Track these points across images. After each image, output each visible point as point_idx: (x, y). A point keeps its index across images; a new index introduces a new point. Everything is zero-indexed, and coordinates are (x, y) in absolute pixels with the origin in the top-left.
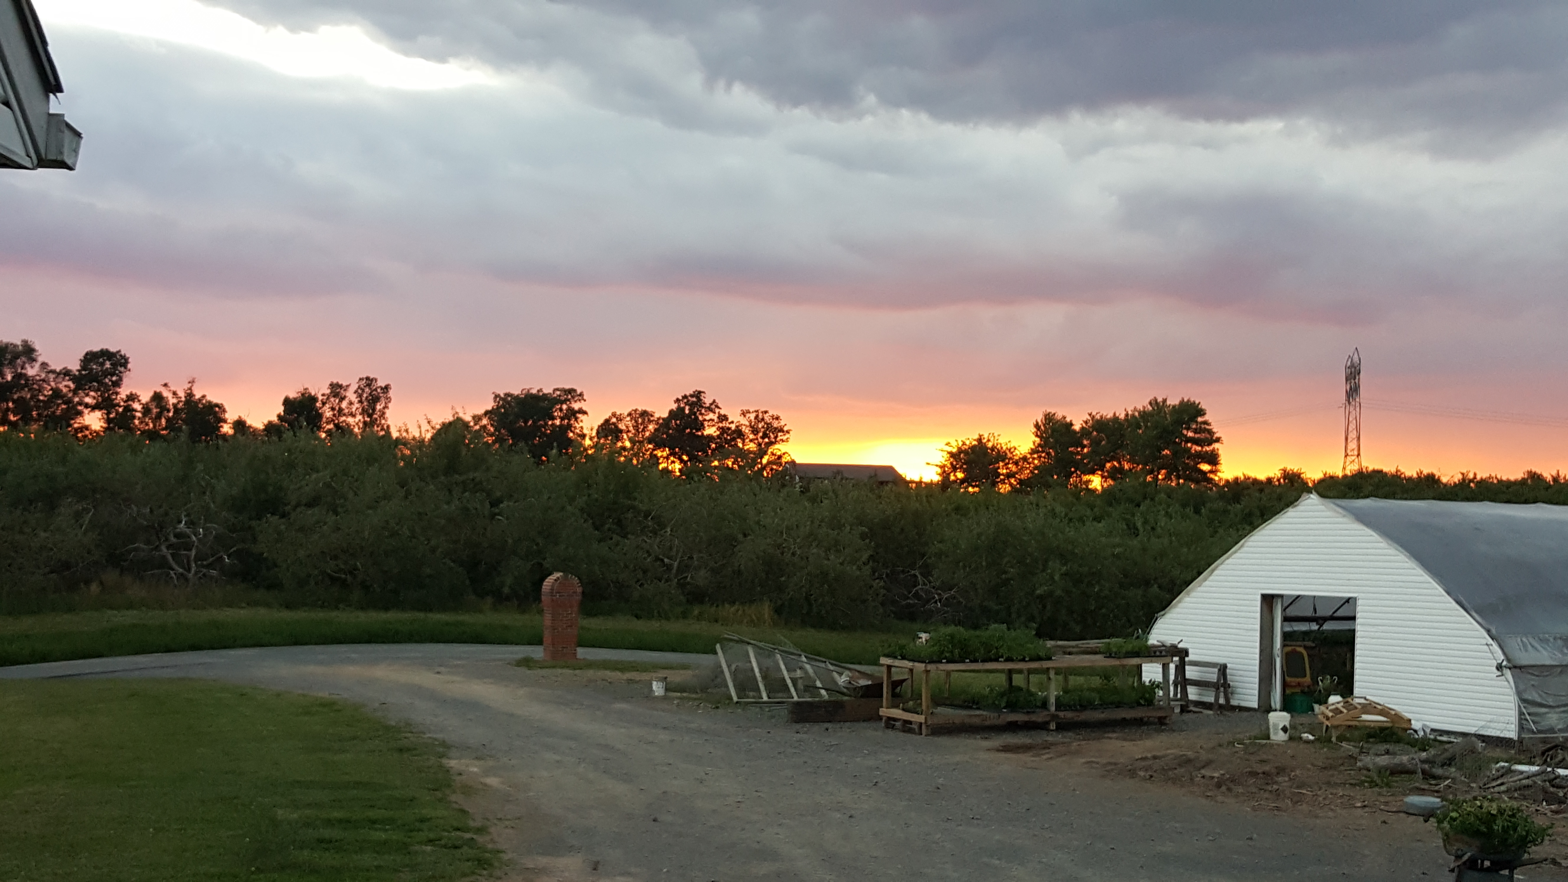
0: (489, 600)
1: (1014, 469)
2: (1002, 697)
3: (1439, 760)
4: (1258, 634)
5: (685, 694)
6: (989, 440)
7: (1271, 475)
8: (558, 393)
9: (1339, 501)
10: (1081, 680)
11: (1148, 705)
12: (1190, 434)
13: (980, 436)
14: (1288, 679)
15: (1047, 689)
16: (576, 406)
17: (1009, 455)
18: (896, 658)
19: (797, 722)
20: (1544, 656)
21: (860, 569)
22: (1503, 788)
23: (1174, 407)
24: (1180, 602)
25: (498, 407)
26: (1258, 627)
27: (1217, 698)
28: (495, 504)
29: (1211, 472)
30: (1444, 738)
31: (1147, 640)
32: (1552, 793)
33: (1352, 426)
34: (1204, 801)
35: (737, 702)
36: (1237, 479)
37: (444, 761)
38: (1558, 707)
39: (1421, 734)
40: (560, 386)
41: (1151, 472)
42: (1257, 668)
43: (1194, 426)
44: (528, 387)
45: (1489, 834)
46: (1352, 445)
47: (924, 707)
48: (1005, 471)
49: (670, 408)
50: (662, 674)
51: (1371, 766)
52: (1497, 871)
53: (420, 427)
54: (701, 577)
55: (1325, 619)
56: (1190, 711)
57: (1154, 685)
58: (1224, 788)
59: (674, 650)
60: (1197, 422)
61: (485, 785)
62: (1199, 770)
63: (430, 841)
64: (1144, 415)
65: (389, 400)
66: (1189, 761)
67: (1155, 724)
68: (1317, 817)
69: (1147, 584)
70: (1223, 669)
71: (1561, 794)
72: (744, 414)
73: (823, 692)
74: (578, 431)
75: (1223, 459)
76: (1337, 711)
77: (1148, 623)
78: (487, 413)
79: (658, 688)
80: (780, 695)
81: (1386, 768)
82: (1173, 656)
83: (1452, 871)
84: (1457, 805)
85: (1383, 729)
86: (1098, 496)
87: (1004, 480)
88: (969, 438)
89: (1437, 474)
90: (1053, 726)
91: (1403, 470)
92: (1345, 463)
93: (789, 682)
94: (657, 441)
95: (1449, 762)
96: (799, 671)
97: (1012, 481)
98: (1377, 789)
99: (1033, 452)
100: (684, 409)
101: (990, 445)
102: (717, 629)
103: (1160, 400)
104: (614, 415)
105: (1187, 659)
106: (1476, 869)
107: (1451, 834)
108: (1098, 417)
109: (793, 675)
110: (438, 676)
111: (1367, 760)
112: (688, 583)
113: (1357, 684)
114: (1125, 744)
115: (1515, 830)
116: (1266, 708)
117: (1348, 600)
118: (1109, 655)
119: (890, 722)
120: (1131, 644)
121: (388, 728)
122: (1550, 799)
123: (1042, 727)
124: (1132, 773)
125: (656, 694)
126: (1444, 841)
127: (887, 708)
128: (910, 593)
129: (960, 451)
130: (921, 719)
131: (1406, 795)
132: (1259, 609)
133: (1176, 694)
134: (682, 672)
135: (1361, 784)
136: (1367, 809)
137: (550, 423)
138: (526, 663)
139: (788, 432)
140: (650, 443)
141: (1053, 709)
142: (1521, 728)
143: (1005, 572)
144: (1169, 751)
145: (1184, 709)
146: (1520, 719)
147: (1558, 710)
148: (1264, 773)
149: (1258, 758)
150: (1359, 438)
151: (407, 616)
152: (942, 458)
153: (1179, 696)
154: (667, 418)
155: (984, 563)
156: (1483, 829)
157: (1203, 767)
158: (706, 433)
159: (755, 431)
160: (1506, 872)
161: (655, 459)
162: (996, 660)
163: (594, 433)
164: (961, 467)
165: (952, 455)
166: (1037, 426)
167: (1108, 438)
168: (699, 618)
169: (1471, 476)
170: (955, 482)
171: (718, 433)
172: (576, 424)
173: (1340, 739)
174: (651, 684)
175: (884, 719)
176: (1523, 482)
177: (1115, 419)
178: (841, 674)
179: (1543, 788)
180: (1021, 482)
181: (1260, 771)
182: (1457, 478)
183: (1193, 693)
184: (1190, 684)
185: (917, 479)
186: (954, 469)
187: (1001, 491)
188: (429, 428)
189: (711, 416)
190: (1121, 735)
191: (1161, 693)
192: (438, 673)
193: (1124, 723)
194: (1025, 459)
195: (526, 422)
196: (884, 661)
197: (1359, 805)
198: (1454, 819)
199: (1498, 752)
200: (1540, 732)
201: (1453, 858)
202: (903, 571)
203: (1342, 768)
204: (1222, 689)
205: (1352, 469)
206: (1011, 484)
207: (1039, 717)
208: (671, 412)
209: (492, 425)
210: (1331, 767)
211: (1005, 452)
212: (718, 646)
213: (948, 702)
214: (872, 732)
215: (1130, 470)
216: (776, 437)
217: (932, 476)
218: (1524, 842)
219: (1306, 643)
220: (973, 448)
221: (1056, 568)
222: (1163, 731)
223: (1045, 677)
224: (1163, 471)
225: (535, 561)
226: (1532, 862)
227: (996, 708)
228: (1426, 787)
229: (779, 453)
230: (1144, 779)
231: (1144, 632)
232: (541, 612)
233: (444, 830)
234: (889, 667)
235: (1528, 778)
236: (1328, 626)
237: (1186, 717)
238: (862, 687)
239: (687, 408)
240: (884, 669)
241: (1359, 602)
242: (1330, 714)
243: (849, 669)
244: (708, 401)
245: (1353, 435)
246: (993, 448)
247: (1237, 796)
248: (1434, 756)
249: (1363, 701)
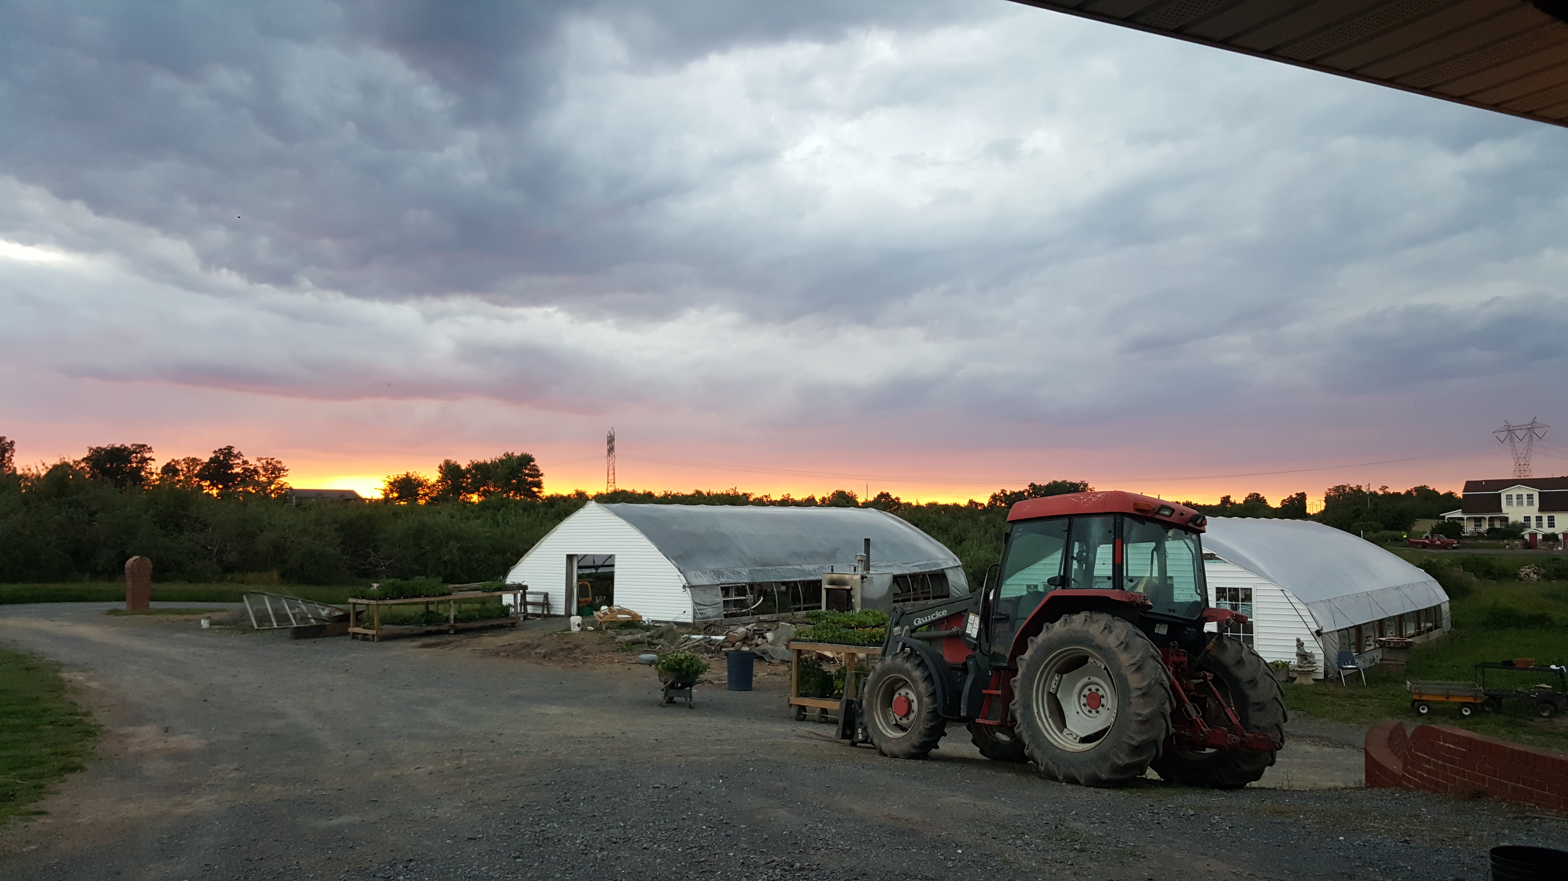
0: (88, 575)
1: (428, 491)
2: (423, 617)
3: (656, 635)
4: (565, 576)
5: (222, 626)
6: (413, 475)
7: (570, 493)
8: (135, 447)
9: (605, 505)
10: (468, 606)
11: (506, 617)
12: (527, 472)
13: (408, 473)
14: (580, 599)
15: (449, 611)
16: (147, 455)
17: (425, 484)
18: (359, 598)
19: (296, 638)
20: (705, 580)
21: (334, 549)
22: (686, 647)
23: (518, 457)
24: (523, 560)
25: (92, 455)
26: (565, 572)
27: (543, 611)
28: (92, 514)
29: (539, 492)
30: (658, 625)
31: (505, 582)
32: (709, 648)
33: (611, 467)
34: (536, 666)
35: (257, 630)
36: (552, 495)
37: (59, 674)
38: (712, 605)
39: (647, 623)
40: (136, 443)
41: (506, 492)
42: (564, 594)
43: (529, 467)
44: (113, 443)
45: (680, 670)
46: (611, 477)
47: (376, 625)
48: (422, 492)
49: (210, 457)
50: (209, 615)
51: (622, 641)
52: (684, 688)
53: (37, 467)
54: (232, 557)
55: (599, 567)
56: (528, 619)
57: (509, 606)
58: (547, 658)
59: (215, 601)
60: (530, 465)
61: (88, 687)
62: (534, 649)
63: (51, 723)
64: (501, 461)
65: (13, 451)
66: (528, 645)
67: (508, 627)
68: (595, 669)
69: (505, 552)
70: (546, 595)
71: (713, 648)
72: (259, 460)
73: (312, 620)
74: (148, 470)
75: (544, 485)
76: (605, 614)
77: (505, 573)
78: (84, 460)
79: (205, 623)
80: (286, 624)
81: (629, 641)
82: (519, 589)
83: (663, 690)
84: (665, 656)
85: (628, 622)
86: (477, 505)
87: (422, 497)
88: (402, 474)
89: (653, 492)
90: (452, 632)
91: (636, 490)
92: (607, 486)
93: (291, 616)
94: (202, 476)
95: (661, 636)
96: (297, 609)
97: (427, 498)
98: (625, 653)
99: (438, 481)
100: (219, 457)
101: (414, 478)
102: (243, 587)
103: (510, 453)
104: (173, 460)
105: (527, 591)
106: (674, 688)
107: (662, 671)
108: (476, 462)
109: (294, 611)
110: (52, 623)
111: (620, 638)
112: (224, 561)
113: (615, 599)
114: (493, 638)
115: (693, 666)
116: (569, 615)
117: (610, 556)
118: (484, 590)
119: (355, 636)
120: (496, 584)
121: (18, 656)
122: (708, 651)
123: (446, 632)
124: (497, 654)
125: (204, 627)
126: (659, 675)
127: (353, 627)
128: (366, 561)
129: (395, 481)
130: (374, 632)
131: (640, 654)
132: (565, 563)
133: (521, 610)
134: (220, 613)
135: (618, 650)
136: (621, 663)
137: (129, 465)
138: (115, 612)
139: (287, 470)
140: (196, 477)
141: (452, 622)
142: (694, 617)
143: (423, 548)
144: (517, 641)
145: (525, 618)
146: (694, 613)
147: (711, 607)
148: (568, 649)
149: (565, 641)
150: (614, 474)
151: (30, 586)
152: (385, 486)
153: (523, 611)
154: (208, 462)
155: (411, 544)
156: (677, 667)
157: (536, 648)
158: (234, 471)
159: (266, 470)
160: (688, 688)
161: (201, 488)
162: (419, 596)
163: (159, 471)
164: (396, 491)
165: (390, 483)
166: (440, 467)
167: (481, 474)
168: (232, 581)
169: (669, 493)
170: (393, 498)
171: (242, 471)
172: (147, 466)
173: (607, 628)
174: (200, 621)
175: (351, 634)
176: (693, 496)
177: (485, 464)
178: (323, 610)
179: (705, 646)
180: (432, 498)
181: (566, 647)
182: (662, 494)
183: (530, 609)
184: (529, 605)
185: (369, 497)
186: (392, 491)
187: (420, 503)
188: (44, 468)
189: (237, 461)
190: (491, 634)
191: (513, 610)
192: (52, 621)
193: (492, 628)
194: (434, 485)
195: (112, 465)
196: (351, 600)
197: (617, 661)
198: (664, 664)
199: (684, 630)
200: (703, 618)
201: (663, 683)
202: (362, 550)
203: (608, 643)
204: (546, 606)
205: (611, 490)
206: (426, 500)
207: (445, 627)
208: (211, 459)
209: (88, 467)
210: (603, 643)
211: (422, 482)
212: (245, 597)
213: (390, 622)
214: (343, 642)
215: (494, 492)
216: (279, 473)
217: (379, 495)
218: (697, 672)
219: (590, 580)
220: (403, 479)
221: (453, 544)
222: (514, 630)
223: (448, 605)
224: (512, 492)
225: (119, 550)
226: (701, 682)
227: (418, 623)
228: (649, 649)
229: (282, 483)
230: (504, 657)
231: (503, 578)
232: (124, 581)
233: (61, 715)
234: (354, 604)
235: (698, 641)
236: (600, 570)
237: (527, 622)
238: (338, 616)
239: (222, 456)
240: (351, 606)
241: (616, 557)
242: (602, 615)
243: (330, 607)
244: (235, 452)
245: (611, 472)
246: (415, 480)
247: (553, 662)
248: (653, 634)
249: (618, 608)
